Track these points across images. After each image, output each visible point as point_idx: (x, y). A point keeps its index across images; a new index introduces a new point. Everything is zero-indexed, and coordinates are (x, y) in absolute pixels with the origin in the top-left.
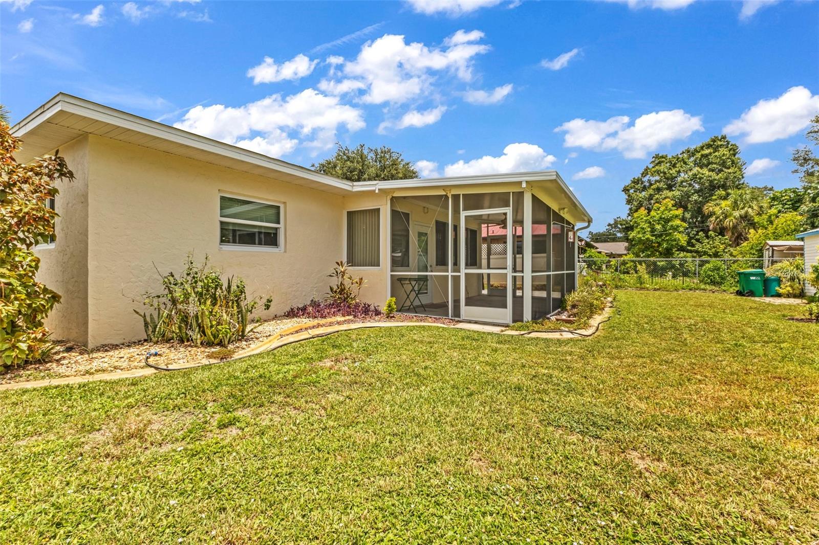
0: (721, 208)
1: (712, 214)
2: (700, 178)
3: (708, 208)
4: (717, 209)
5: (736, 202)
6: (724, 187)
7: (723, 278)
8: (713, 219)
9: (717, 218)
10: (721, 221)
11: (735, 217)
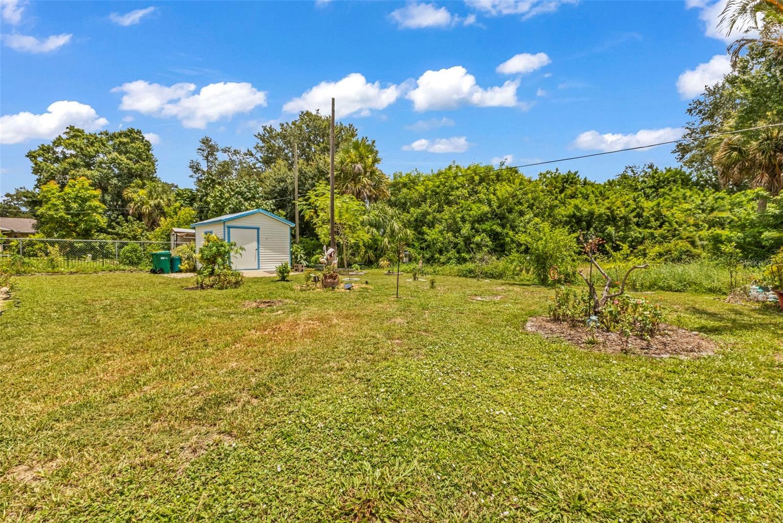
0: (139, 195)
1: (131, 200)
2: (119, 164)
3: (128, 193)
4: (135, 196)
5: (150, 192)
6: (141, 177)
7: (139, 259)
8: (132, 205)
9: (135, 204)
10: (139, 207)
11: (150, 206)
